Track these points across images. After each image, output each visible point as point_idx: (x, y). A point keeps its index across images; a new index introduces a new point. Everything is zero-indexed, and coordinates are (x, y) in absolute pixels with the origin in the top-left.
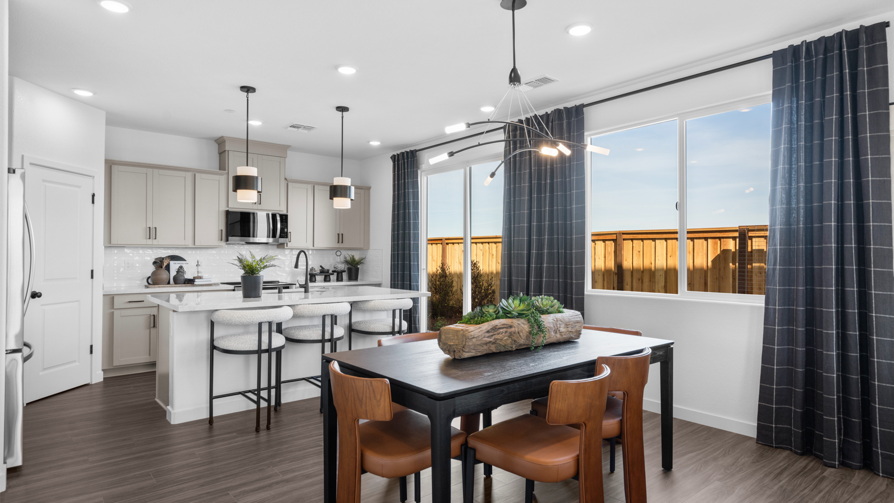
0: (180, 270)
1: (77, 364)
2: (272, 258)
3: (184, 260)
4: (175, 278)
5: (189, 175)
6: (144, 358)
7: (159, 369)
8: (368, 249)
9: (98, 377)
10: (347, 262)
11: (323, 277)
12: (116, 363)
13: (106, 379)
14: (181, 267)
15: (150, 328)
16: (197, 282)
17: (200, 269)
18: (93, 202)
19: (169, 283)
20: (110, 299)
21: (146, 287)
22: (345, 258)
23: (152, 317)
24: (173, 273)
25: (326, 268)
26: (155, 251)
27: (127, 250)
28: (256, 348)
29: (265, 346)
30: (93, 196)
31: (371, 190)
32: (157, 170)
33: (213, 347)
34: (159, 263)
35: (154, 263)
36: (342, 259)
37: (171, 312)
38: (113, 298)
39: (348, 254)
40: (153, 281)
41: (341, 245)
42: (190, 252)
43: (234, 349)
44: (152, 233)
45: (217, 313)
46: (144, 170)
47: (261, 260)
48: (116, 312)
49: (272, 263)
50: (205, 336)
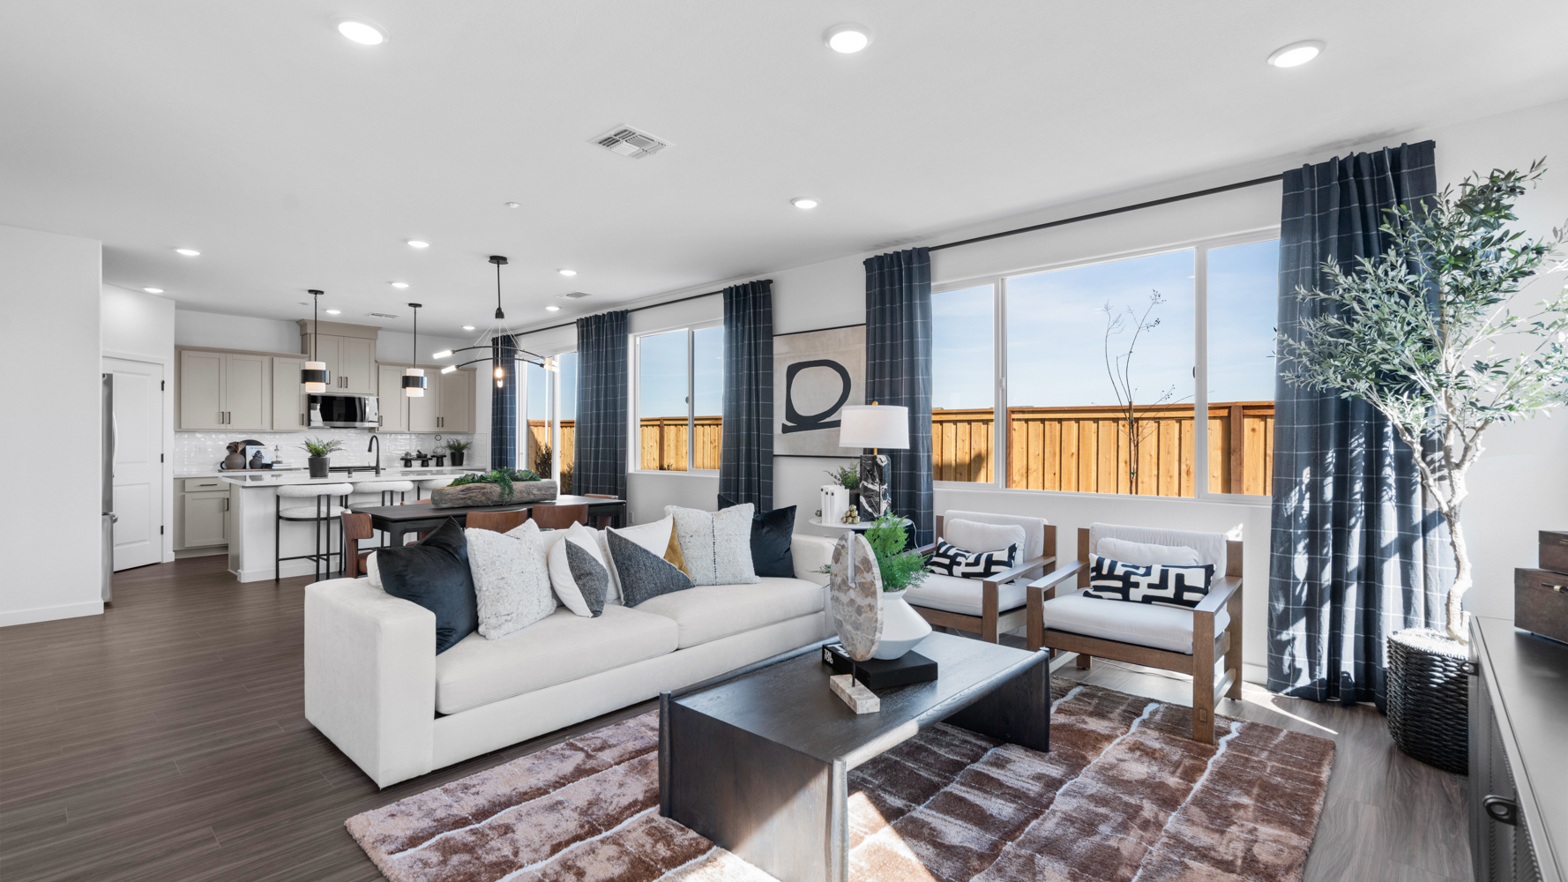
0: (258, 455)
1: (148, 543)
2: (338, 443)
3: (262, 445)
4: (251, 463)
5: (266, 360)
6: (216, 540)
7: (231, 552)
8: (474, 432)
9: (170, 557)
10: (450, 447)
11: (420, 462)
12: (188, 545)
13: (177, 560)
14: (258, 452)
15: (224, 511)
16: (275, 466)
17: (279, 453)
18: (163, 389)
19: (245, 467)
20: (181, 483)
21: (220, 471)
22: (448, 442)
23: (226, 501)
24: (249, 457)
25: (423, 453)
26: (229, 435)
27: (198, 435)
28: (315, 516)
29: (323, 515)
30: (163, 383)
31: (477, 372)
32: (231, 355)
33: (279, 517)
34: (233, 448)
35: (228, 448)
36: (443, 443)
37: (241, 489)
38: (184, 482)
39: (453, 439)
40: (227, 465)
41: (441, 429)
42: (268, 436)
43: (295, 517)
44: (225, 418)
45: (281, 488)
46: (217, 355)
47: (328, 444)
48: (187, 495)
49: (338, 447)
50: (273, 509)
